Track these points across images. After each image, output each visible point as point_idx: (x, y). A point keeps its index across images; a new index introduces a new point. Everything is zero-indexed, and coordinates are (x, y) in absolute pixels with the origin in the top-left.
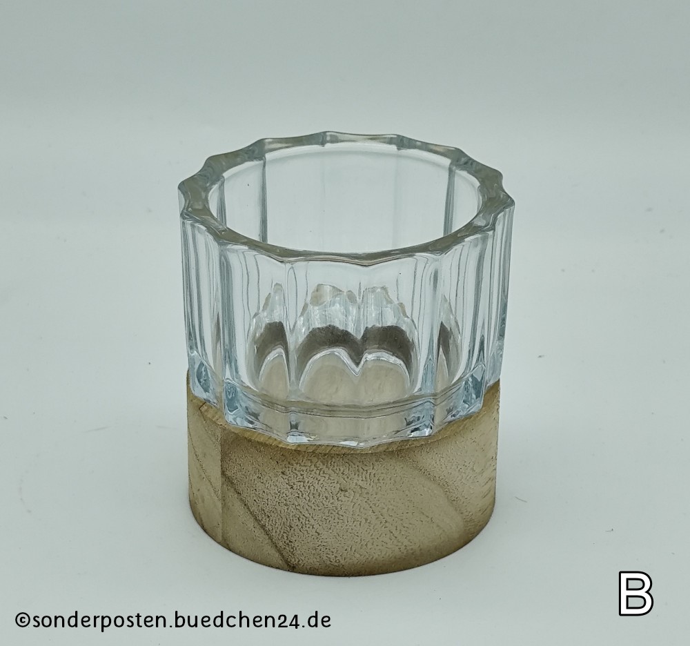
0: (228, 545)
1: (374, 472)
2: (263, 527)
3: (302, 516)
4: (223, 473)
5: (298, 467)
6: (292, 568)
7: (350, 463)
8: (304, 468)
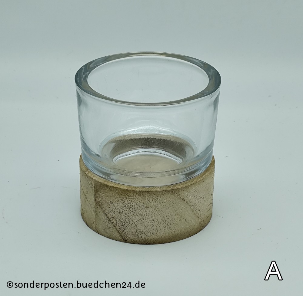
0: (97, 231)
1: (161, 199)
2: (113, 223)
3: (129, 219)
4: (95, 200)
5: (128, 197)
6: (125, 241)
7: (150, 195)
8: (131, 198)
